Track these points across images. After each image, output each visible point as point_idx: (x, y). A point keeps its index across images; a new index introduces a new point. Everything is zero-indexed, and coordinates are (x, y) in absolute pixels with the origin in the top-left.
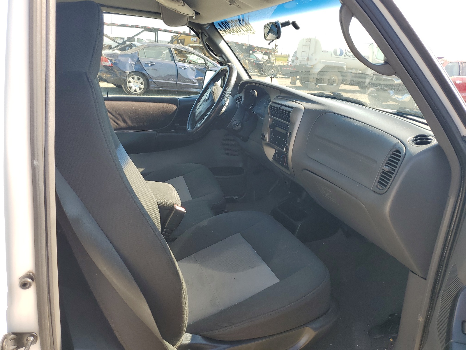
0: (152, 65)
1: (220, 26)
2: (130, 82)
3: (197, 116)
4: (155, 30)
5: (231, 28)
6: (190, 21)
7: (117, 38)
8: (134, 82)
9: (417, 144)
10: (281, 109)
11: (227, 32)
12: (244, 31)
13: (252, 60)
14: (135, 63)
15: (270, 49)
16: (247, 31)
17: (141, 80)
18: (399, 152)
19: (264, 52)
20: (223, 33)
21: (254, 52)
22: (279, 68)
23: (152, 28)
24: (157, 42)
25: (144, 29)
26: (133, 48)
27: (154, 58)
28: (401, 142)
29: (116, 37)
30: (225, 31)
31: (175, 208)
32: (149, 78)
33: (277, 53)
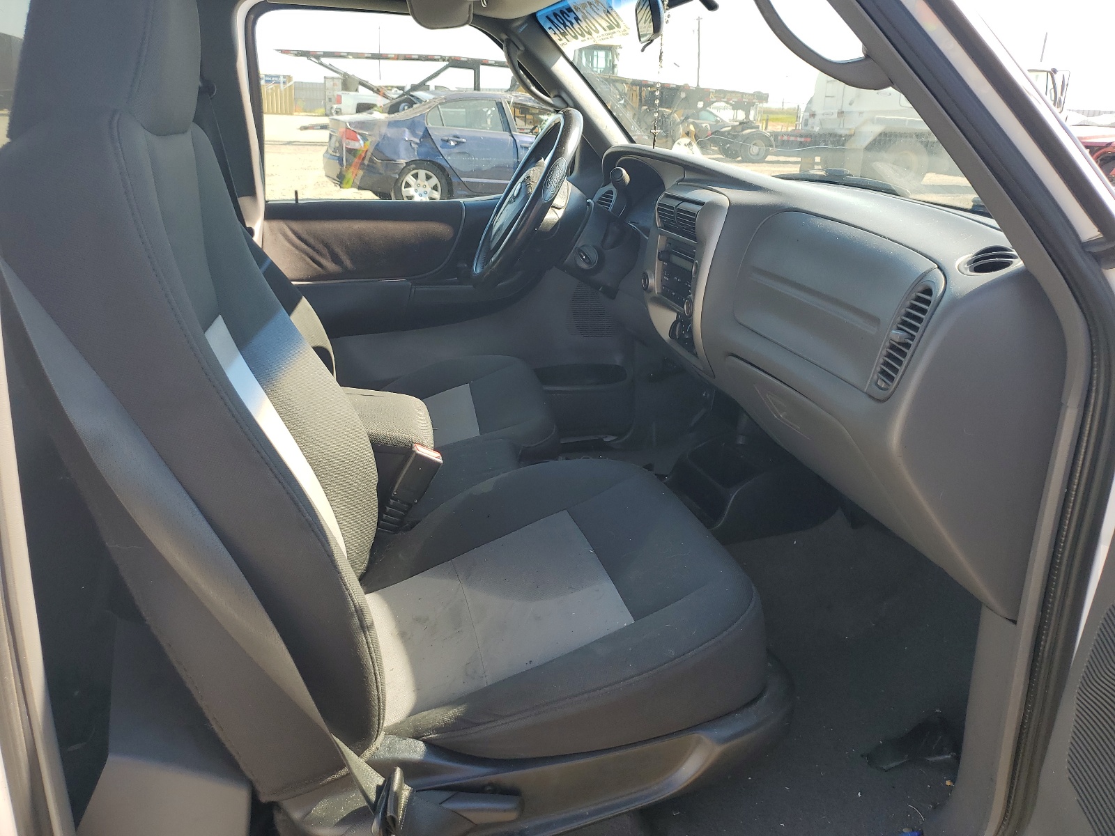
0: (458, 143)
1: (552, 22)
2: (408, 185)
3: (493, 239)
4: (474, 65)
5: (576, 26)
6: (477, 13)
7: (390, 88)
8: (418, 185)
9: (979, 269)
10: (680, 210)
11: (568, 37)
12: (605, 30)
13: (704, 125)
14: (418, 141)
15: (750, 94)
16: (611, 28)
17: (434, 180)
18: (929, 291)
19: (735, 102)
20: (560, 40)
21: (708, 104)
22: (772, 139)
23: (466, 60)
24: (479, 90)
25: (447, 63)
26: (415, 106)
27: (463, 127)
28: (939, 267)
29: (386, 87)
30: (564, 34)
31: (414, 451)
32: (451, 173)
33: (767, 102)
